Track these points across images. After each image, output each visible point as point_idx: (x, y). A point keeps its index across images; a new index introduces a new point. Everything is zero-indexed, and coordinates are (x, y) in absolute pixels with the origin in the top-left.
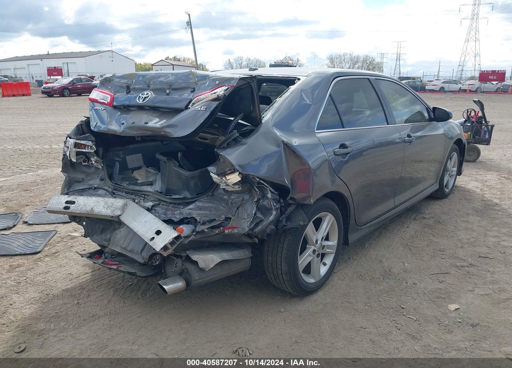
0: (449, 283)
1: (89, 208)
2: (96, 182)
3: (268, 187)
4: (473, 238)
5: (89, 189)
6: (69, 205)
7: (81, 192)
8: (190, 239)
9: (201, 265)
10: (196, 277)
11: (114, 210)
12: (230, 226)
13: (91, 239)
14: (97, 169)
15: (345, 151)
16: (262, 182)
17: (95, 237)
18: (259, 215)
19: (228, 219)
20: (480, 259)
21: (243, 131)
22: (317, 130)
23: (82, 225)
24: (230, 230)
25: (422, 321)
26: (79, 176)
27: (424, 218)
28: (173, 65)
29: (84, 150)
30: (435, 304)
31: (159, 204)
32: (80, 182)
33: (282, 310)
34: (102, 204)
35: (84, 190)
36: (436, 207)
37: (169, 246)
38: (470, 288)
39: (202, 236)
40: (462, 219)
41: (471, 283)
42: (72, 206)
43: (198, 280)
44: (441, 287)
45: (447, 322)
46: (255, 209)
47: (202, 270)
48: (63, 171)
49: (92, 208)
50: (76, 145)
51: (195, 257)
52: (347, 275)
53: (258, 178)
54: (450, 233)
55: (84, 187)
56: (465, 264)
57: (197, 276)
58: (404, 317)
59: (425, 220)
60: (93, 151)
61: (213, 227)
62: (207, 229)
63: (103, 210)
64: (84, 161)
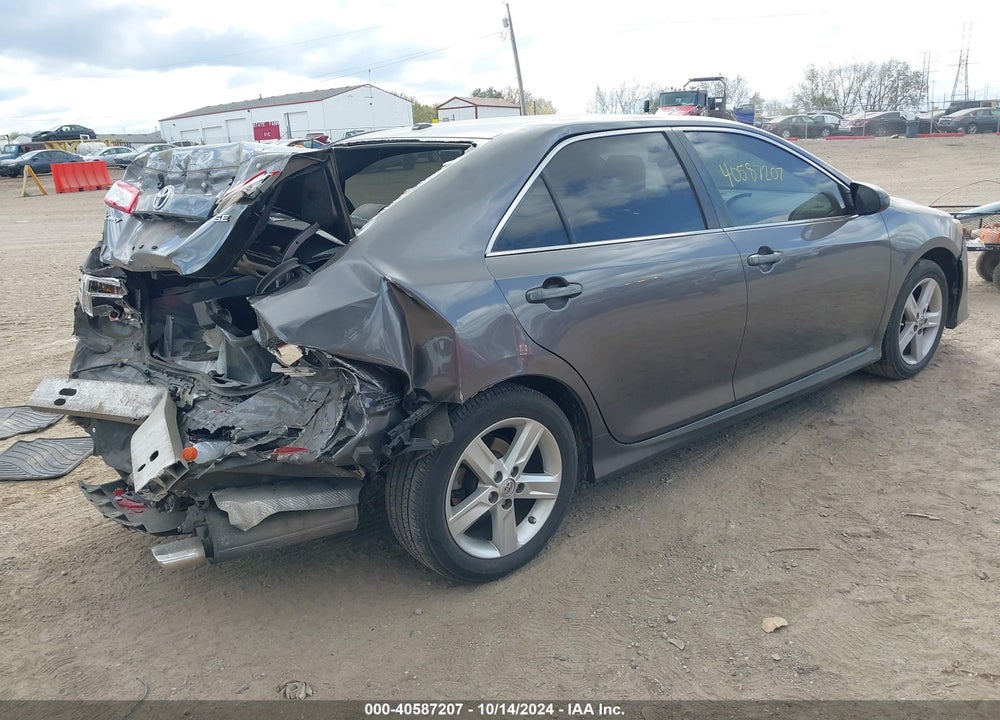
0: (803, 572)
1: (95, 404)
2: (128, 354)
3: (353, 371)
4: (921, 471)
5: (114, 365)
6: (64, 397)
7: (98, 373)
8: (206, 470)
9: (235, 518)
10: (223, 541)
11: (137, 408)
12: (291, 445)
13: (104, 459)
14: (135, 328)
15: (562, 291)
16: (340, 361)
17: (112, 454)
18: (349, 426)
19: (294, 432)
20: (907, 521)
21: (319, 258)
22: (493, 250)
23: (90, 432)
24: (287, 455)
25: (694, 652)
26: (106, 342)
27: (832, 423)
28: (476, 106)
29: (113, 296)
30: (746, 617)
31: (207, 398)
32: (103, 353)
33: (418, 611)
34: (120, 395)
35: (104, 368)
36: (874, 401)
37: (161, 482)
38: (845, 586)
39: (236, 465)
40: (919, 428)
41: (853, 575)
42: (69, 399)
43: (229, 547)
44: (779, 580)
45: (746, 658)
46: (341, 413)
47: (236, 529)
48: (77, 333)
49: (101, 404)
50: (93, 287)
51: (224, 505)
52: (594, 543)
53: (329, 353)
54: (873, 459)
55: (106, 363)
56: (863, 530)
57: (226, 540)
58: (661, 642)
59: (832, 428)
60: (121, 297)
61: (260, 448)
62: (246, 451)
63: (119, 407)
64: (114, 315)
